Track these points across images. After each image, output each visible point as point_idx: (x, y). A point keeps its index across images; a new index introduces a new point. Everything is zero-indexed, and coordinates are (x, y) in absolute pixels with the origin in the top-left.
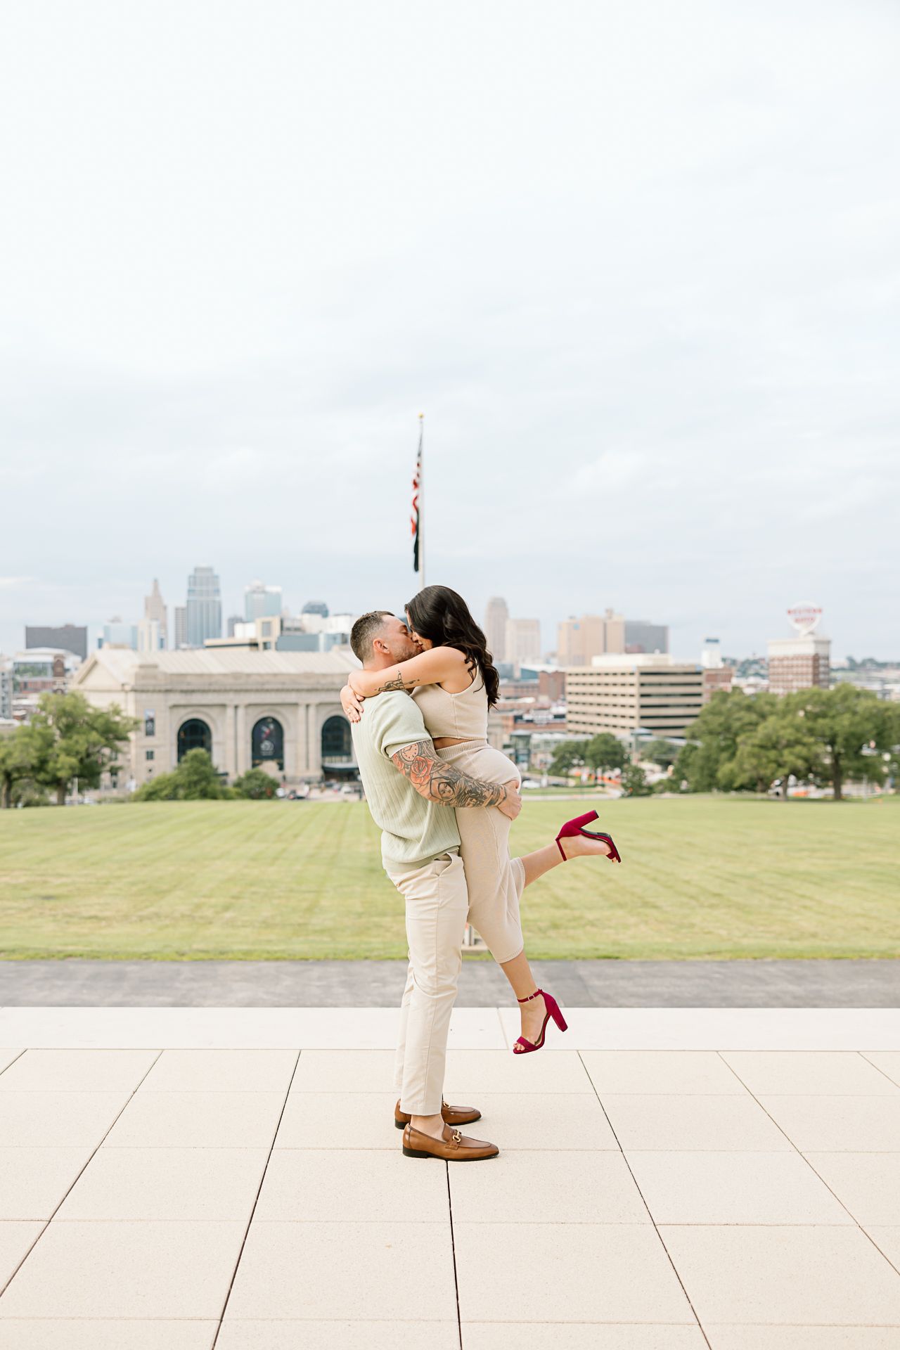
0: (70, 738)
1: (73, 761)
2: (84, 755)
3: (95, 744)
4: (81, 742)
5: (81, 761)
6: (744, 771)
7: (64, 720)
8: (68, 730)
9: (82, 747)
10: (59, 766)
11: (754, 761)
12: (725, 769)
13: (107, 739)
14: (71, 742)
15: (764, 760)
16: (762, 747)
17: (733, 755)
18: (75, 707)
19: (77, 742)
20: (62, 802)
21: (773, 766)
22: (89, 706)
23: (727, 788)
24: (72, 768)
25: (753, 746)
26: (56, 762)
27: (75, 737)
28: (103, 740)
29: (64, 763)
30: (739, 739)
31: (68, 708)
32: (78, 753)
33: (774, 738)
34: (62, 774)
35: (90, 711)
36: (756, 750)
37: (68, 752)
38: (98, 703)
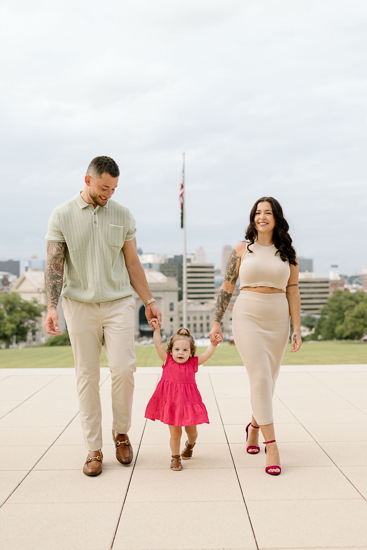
0: (12, 315)
1: (13, 326)
2: (19, 323)
3: (24, 318)
4: (17, 317)
5: (18, 326)
6: (348, 329)
7: (9, 306)
8: (11, 311)
9: (18, 319)
10: (6, 328)
11: (353, 324)
12: (339, 328)
13: (30, 315)
14: (13, 317)
15: (358, 324)
16: (357, 317)
17: (343, 321)
18: (14, 299)
19: (15, 317)
20: (7, 347)
21: (362, 326)
22: (21, 299)
23: (340, 338)
24: (13, 330)
25: (353, 316)
26: (5, 327)
27: (15, 314)
28: (28, 316)
29: (9, 327)
30: (346, 313)
31: (11, 300)
32: (16, 322)
33: (362, 313)
34: (8, 333)
35: (22, 301)
36: (354, 319)
37: (11, 322)
38: (27, 298)
